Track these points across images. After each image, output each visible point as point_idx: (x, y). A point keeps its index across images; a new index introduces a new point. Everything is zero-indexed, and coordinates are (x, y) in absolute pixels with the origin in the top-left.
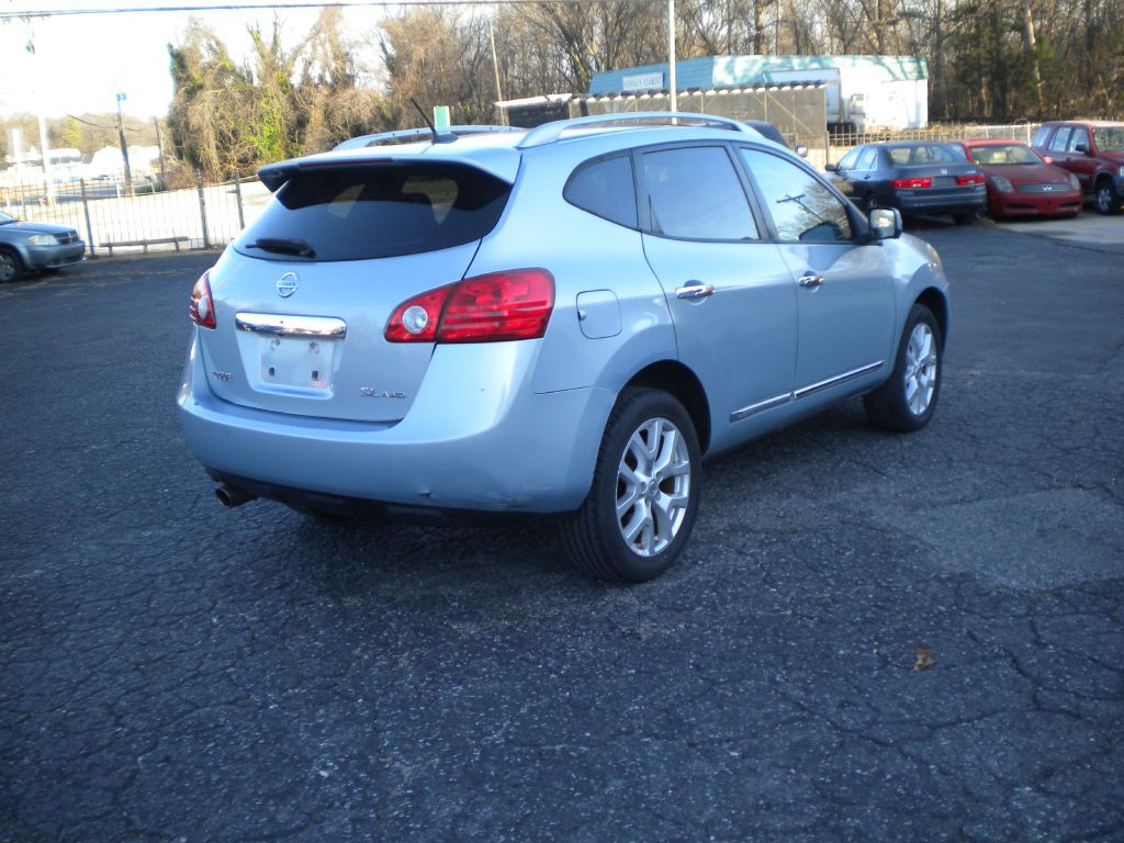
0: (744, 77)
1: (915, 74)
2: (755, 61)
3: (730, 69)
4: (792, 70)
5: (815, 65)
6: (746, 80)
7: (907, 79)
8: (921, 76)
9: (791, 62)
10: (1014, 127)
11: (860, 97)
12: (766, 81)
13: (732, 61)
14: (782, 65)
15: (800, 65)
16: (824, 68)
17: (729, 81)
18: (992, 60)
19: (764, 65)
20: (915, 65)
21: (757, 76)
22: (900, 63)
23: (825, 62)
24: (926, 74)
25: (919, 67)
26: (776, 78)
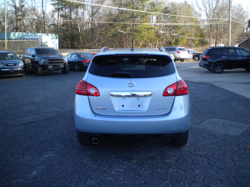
0: (17, 37)
1: (55, 38)
2: (20, 33)
3: (14, 35)
4: (28, 36)
5: (34, 35)
6: (18, 38)
7: (54, 39)
8: (57, 38)
9: (28, 34)
10: (96, 50)
11: (47, 42)
12: (23, 38)
13: (14, 33)
14: (26, 35)
15: (30, 35)
16: (36, 36)
17: (14, 38)
18: (70, 35)
19: (22, 34)
20: (55, 36)
21: (21, 37)
22: (52, 35)
23: (36, 34)
24: (58, 38)
25: (56, 36)
26: (26, 37)
